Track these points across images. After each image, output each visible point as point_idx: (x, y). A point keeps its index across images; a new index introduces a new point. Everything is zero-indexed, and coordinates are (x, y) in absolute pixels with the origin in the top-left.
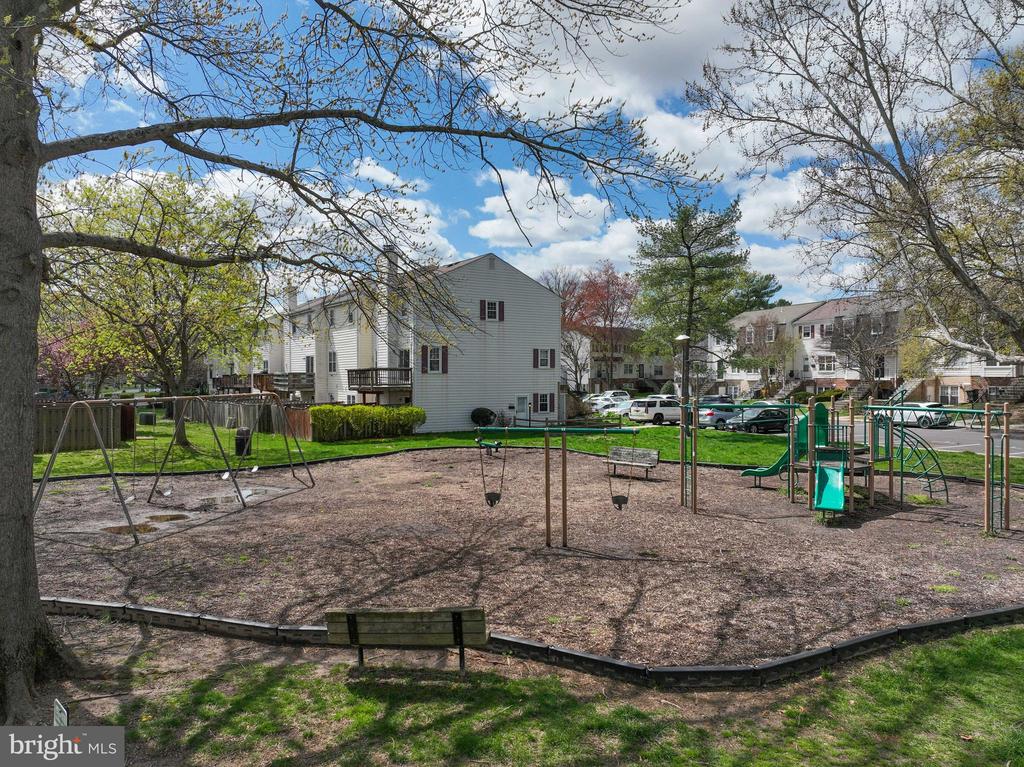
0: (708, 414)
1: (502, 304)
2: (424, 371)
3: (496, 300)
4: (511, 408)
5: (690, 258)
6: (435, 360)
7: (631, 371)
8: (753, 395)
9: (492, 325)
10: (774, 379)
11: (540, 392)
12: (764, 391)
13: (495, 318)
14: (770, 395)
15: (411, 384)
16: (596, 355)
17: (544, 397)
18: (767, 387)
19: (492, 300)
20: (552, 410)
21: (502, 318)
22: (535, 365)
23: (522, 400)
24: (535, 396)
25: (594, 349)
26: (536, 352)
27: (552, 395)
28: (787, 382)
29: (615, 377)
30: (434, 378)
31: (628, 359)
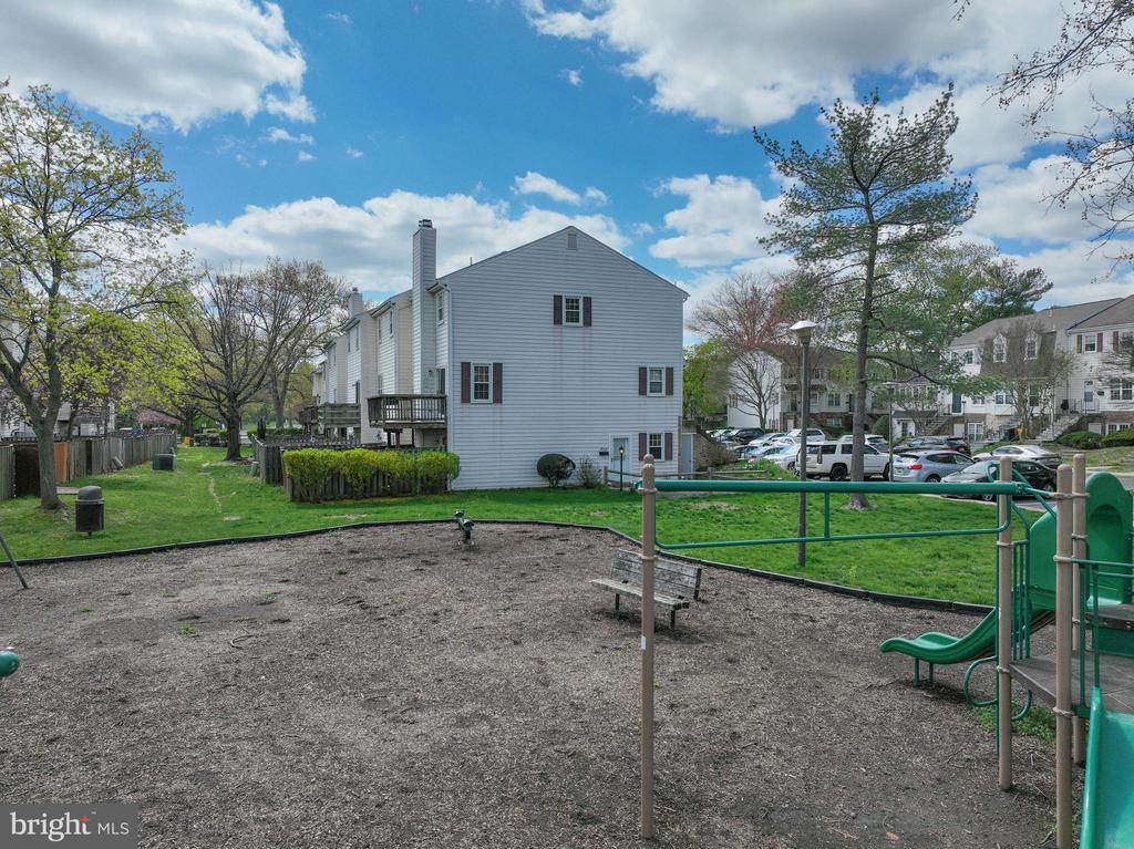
0: (913, 468)
1: (588, 301)
2: (465, 399)
3: (580, 295)
4: (604, 454)
5: (868, 208)
6: (483, 383)
7: (838, 404)
8: (1003, 435)
9: (572, 333)
10: (1036, 411)
11: (650, 431)
12: (1020, 431)
13: (577, 321)
14: (1030, 437)
15: (446, 419)
16: (787, 381)
17: (655, 437)
18: (1026, 424)
19: (573, 295)
20: (669, 457)
21: (588, 322)
22: (642, 392)
23: (620, 443)
24: (642, 436)
25: (787, 374)
26: (642, 371)
27: (669, 436)
28: (1058, 417)
29: (814, 410)
30: (481, 411)
31: (832, 387)
